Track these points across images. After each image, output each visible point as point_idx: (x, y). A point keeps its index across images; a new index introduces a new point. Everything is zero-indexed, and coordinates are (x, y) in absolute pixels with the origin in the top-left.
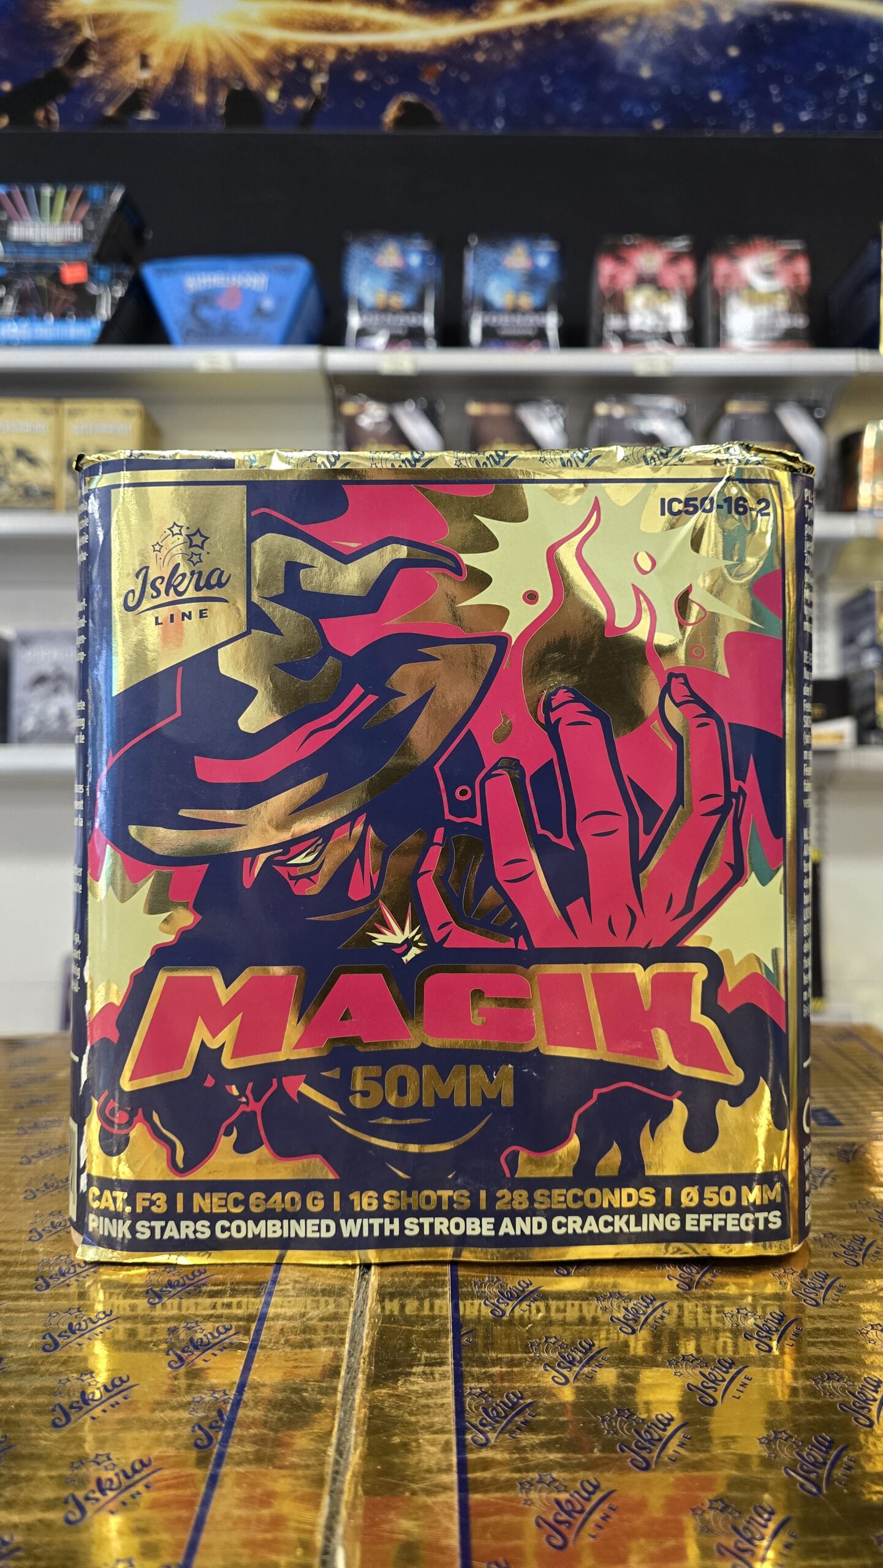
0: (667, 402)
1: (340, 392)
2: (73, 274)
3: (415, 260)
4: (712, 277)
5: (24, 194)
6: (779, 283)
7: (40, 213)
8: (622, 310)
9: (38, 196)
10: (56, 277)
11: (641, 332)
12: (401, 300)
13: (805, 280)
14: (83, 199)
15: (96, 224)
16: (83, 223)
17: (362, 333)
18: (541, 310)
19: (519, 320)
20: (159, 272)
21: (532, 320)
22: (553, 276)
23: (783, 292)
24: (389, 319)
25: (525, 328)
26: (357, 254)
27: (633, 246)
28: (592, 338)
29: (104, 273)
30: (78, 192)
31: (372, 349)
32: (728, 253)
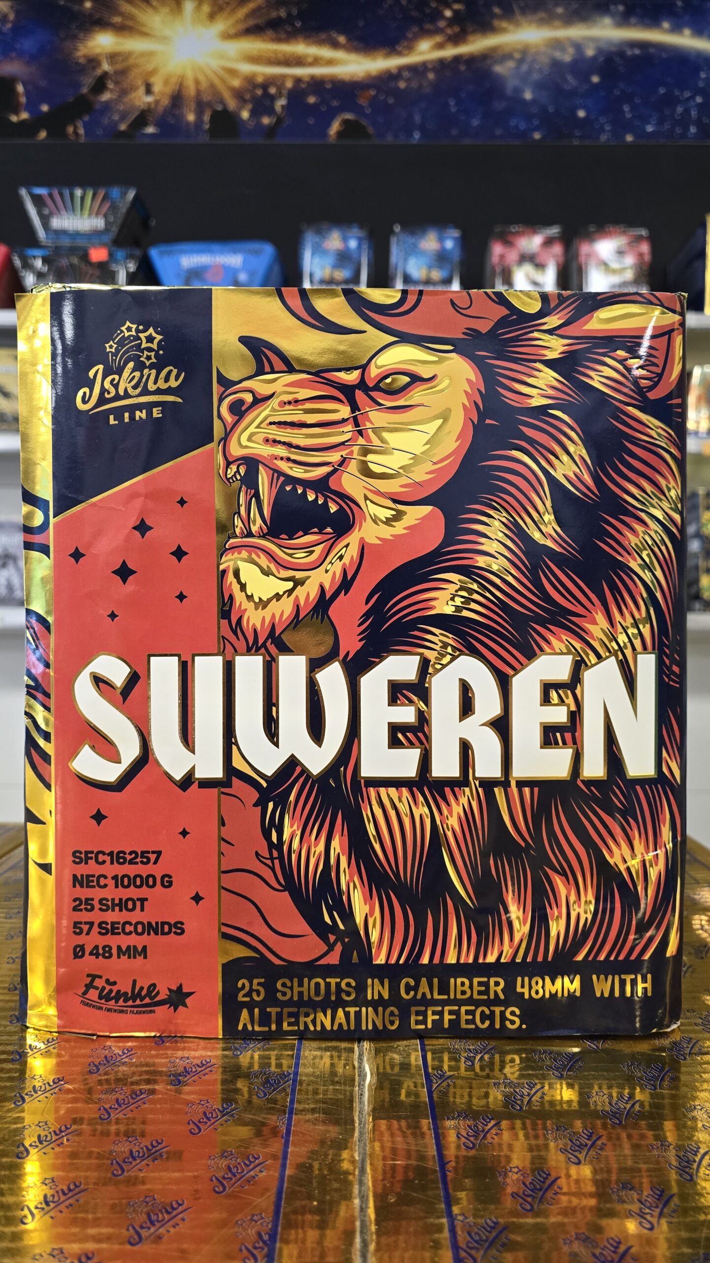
2: (98, 254)
3: (353, 244)
4: (577, 255)
5: (61, 194)
6: (630, 260)
7: (73, 210)
8: (509, 283)
9: (72, 196)
10: (85, 257)
12: (343, 274)
13: (647, 258)
14: (105, 198)
15: (115, 217)
16: (105, 216)
18: (448, 281)
20: (162, 253)
22: (456, 256)
23: (631, 268)
26: (310, 238)
27: (518, 233)
29: (120, 254)
30: (102, 193)
32: (590, 238)
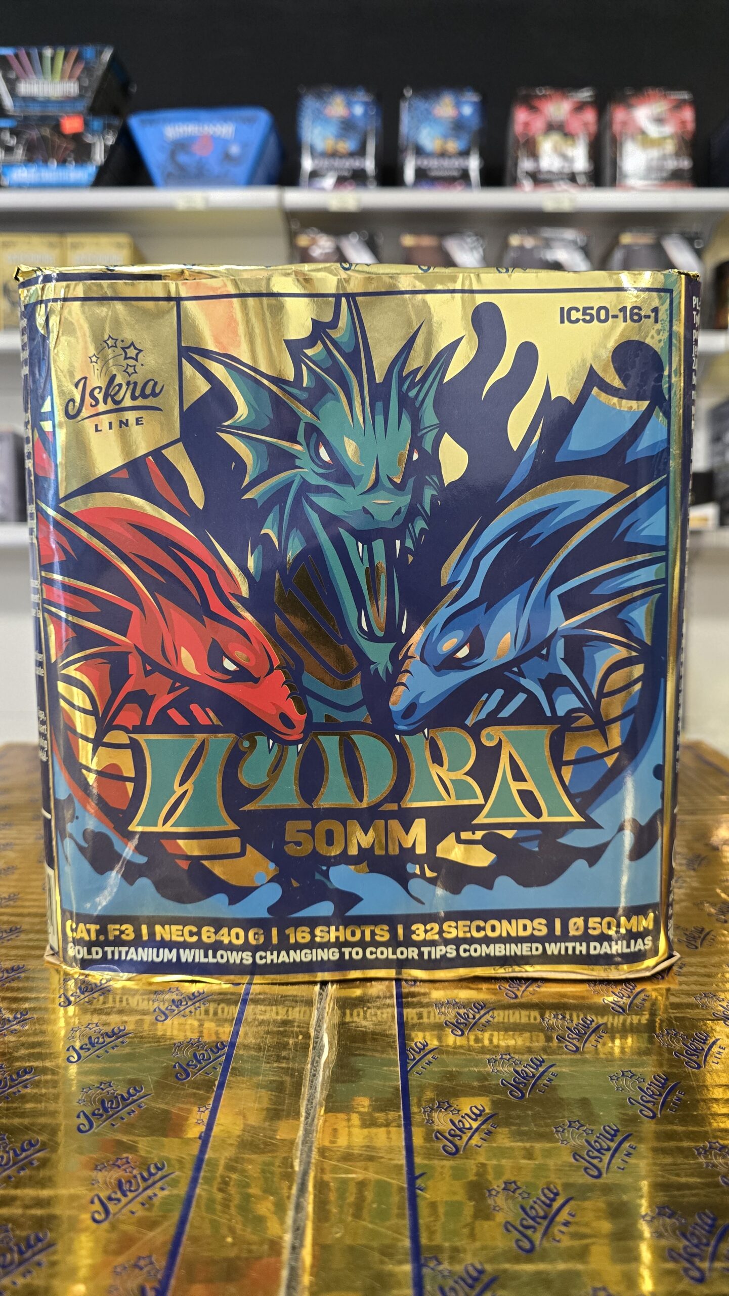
0: (569, 234)
1: (295, 226)
2: (72, 125)
3: (358, 110)
4: (610, 124)
5: (29, 55)
6: (668, 129)
7: (43, 72)
8: (534, 154)
9: (41, 56)
10: (57, 128)
11: (550, 172)
12: (347, 145)
13: (691, 126)
14: (79, 58)
15: (90, 81)
16: (79, 79)
17: (314, 174)
18: (465, 154)
19: (446, 163)
20: (143, 122)
21: (457, 163)
22: (475, 124)
23: (672, 137)
24: (337, 163)
25: (450, 169)
26: (310, 104)
27: (545, 96)
28: (508, 178)
29: (97, 124)
30: (74, 52)
31: (323, 190)
32: (626, 102)
